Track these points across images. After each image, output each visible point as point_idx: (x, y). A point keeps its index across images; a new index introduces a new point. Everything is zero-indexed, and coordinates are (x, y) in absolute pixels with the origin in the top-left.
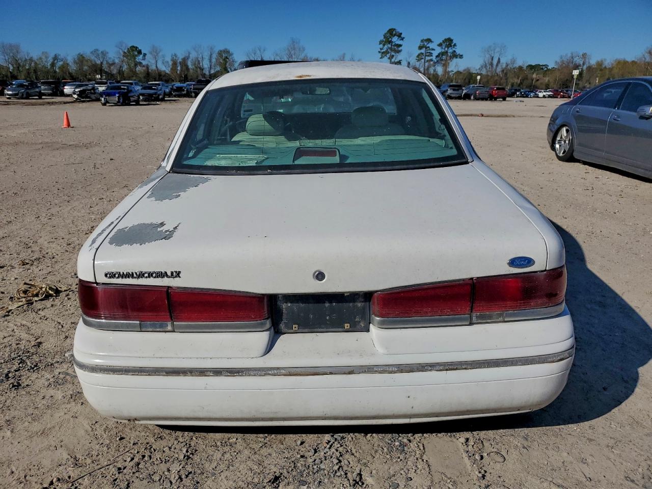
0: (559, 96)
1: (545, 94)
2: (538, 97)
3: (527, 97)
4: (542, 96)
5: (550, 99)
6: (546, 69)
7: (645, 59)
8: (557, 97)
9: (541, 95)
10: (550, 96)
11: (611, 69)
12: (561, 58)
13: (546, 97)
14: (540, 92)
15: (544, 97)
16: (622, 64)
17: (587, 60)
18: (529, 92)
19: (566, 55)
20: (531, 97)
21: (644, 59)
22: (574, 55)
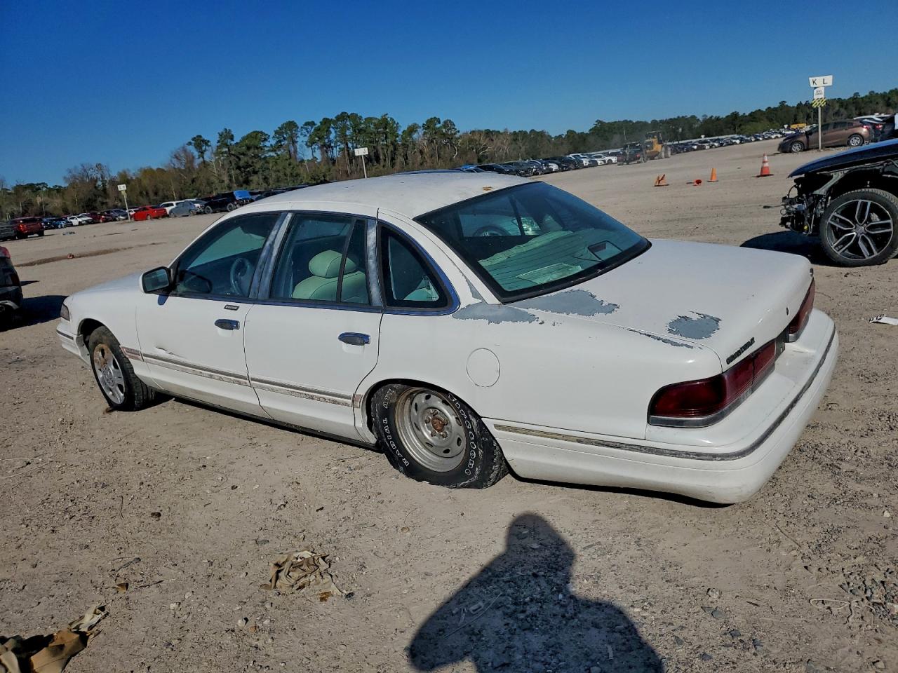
0: (101, 221)
1: (80, 220)
2: (72, 225)
3: (56, 227)
4: (77, 224)
5: (90, 226)
6: (44, 189)
7: (174, 165)
8: (99, 222)
9: (75, 222)
10: (88, 223)
11: (139, 181)
12: (70, 172)
13: (83, 224)
14: (73, 218)
15: (80, 224)
16: (148, 172)
17: (106, 173)
18: (56, 220)
19: (76, 168)
20: (62, 227)
21: (172, 165)
22: (85, 167)
